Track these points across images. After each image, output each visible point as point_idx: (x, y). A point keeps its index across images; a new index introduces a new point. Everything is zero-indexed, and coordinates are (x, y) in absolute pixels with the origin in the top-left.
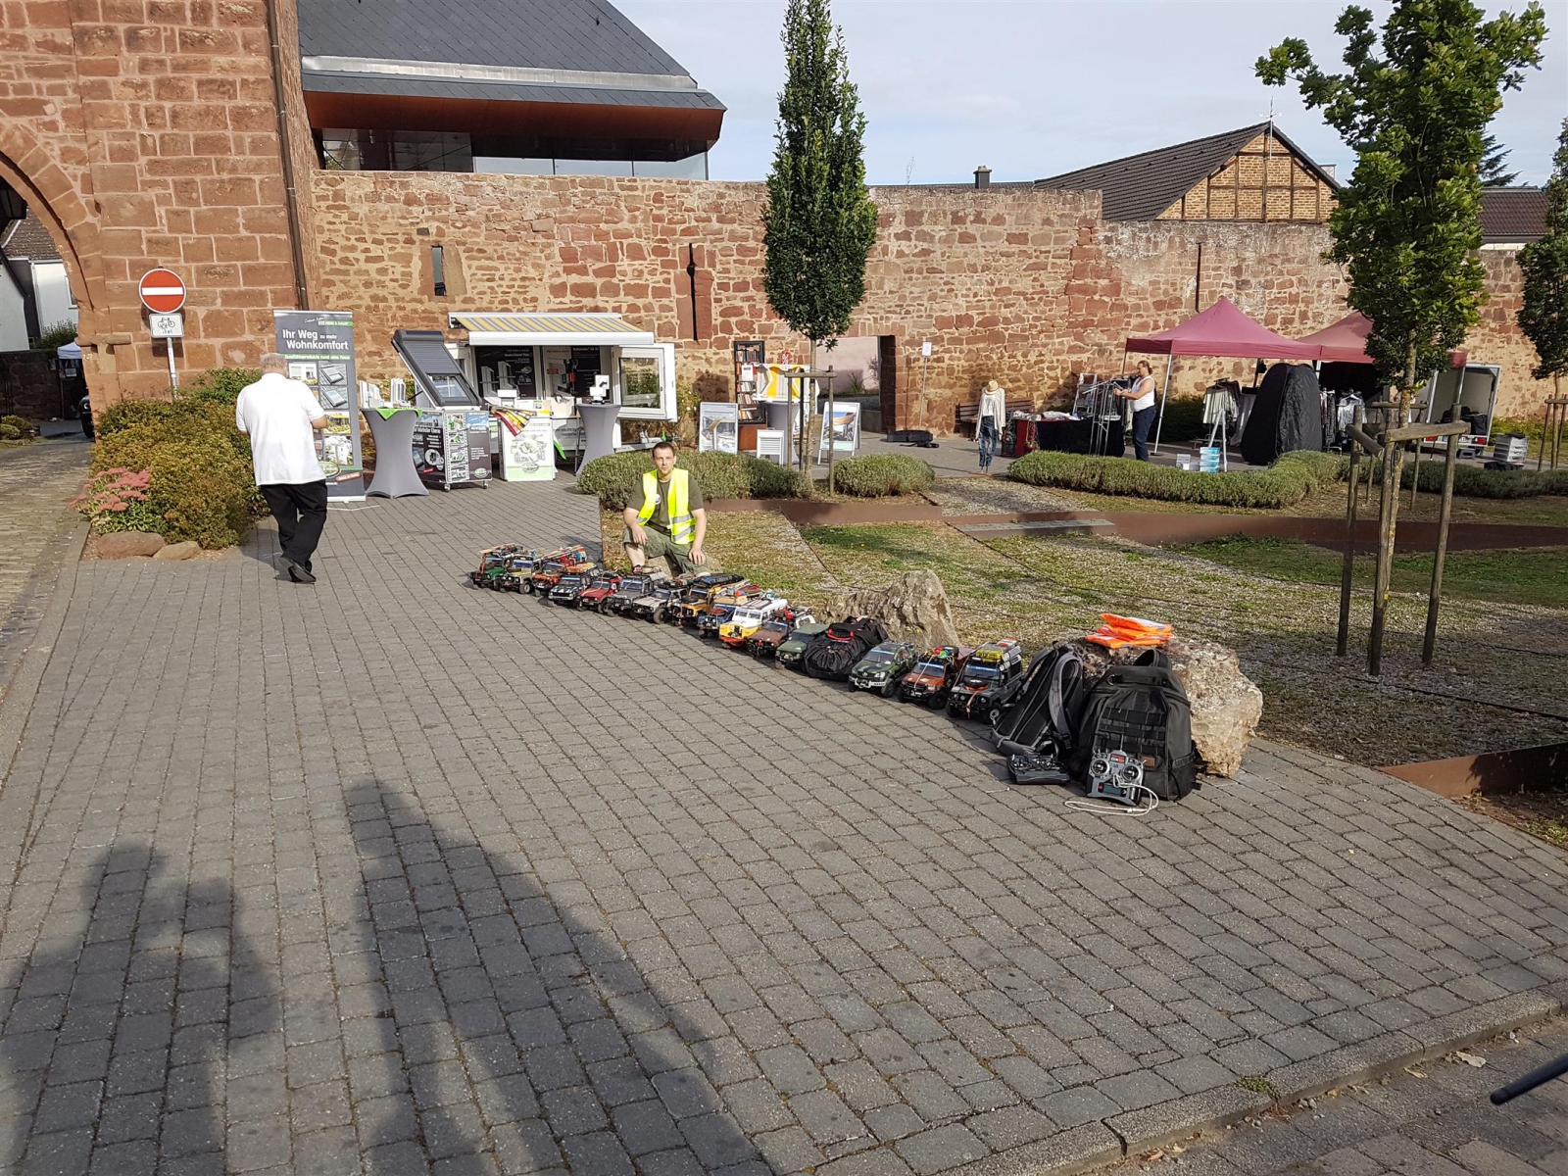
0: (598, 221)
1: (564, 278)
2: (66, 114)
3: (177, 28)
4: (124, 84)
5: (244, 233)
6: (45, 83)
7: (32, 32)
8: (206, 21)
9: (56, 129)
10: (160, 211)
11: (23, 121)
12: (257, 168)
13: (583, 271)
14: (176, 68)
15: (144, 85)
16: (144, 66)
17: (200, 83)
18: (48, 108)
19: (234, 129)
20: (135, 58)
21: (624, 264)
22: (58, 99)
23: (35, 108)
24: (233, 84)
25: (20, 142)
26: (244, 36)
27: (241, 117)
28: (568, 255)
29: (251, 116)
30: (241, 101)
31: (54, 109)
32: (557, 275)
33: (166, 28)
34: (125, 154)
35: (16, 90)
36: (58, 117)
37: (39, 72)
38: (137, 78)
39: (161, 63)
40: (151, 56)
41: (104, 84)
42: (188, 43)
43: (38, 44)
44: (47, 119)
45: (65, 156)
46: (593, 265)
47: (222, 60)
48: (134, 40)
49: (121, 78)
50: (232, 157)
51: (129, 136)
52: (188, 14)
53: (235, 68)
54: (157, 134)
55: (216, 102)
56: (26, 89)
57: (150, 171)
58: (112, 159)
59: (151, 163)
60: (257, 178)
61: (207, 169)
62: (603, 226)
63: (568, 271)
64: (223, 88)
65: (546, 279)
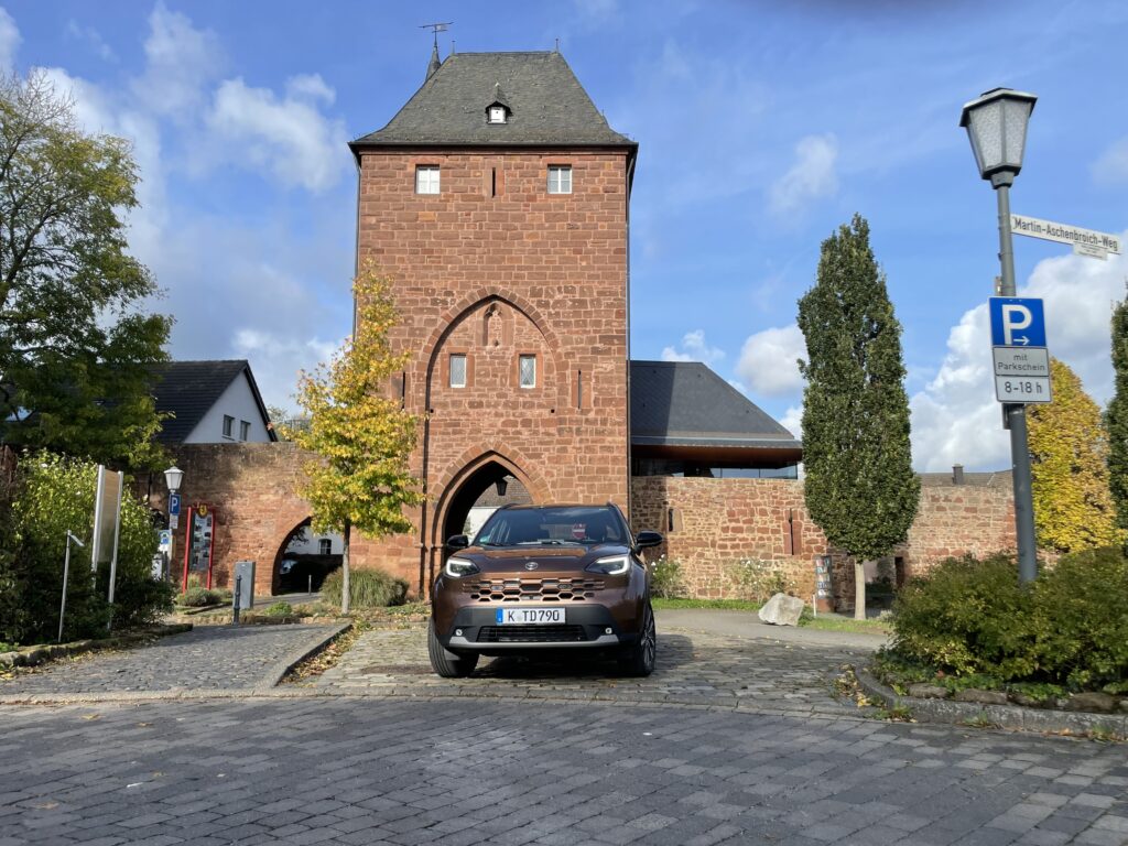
0: (746, 498)
1: (728, 524)
2: (549, 459)
3: (594, 427)
4: (573, 448)
6: (543, 447)
7: (541, 430)
8: (605, 424)
9: (544, 464)
11: (533, 461)
12: (619, 480)
13: (738, 521)
15: (580, 448)
16: (581, 441)
17: (601, 447)
18: (543, 456)
19: (612, 465)
20: (578, 438)
21: (757, 517)
22: (547, 453)
23: (538, 456)
24: (613, 447)
26: (619, 429)
27: (615, 460)
28: (731, 514)
29: (619, 459)
30: (616, 454)
31: (545, 456)
32: (725, 522)
33: (590, 427)
34: (571, 474)
35: (533, 450)
36: (546, 459)
37: (541, 443)
38: (578, 445)
39: (587, 440)
40: (584, 437)
41: (565, 448)
42: (598, 433)
43: (543, 433)
44: (542, 460)
45: (547, 473)
46: (742, 518)
47: (610, 439)
48: (579, 432)
49: (572, 446)
50: (610, 475)
51: (573, 467)
52: (599, 422)
53: (614, 442)
54: (583, 466)
55: (606, 454)
56: (536, 449)
57: (579, 480)
58: (565, 476)
59: (579, 477)
60: (618, 483)
61: (600, 480)
62: (748, 501)
63: (730, 521)
64: (609, 449)
65: (720, 525)
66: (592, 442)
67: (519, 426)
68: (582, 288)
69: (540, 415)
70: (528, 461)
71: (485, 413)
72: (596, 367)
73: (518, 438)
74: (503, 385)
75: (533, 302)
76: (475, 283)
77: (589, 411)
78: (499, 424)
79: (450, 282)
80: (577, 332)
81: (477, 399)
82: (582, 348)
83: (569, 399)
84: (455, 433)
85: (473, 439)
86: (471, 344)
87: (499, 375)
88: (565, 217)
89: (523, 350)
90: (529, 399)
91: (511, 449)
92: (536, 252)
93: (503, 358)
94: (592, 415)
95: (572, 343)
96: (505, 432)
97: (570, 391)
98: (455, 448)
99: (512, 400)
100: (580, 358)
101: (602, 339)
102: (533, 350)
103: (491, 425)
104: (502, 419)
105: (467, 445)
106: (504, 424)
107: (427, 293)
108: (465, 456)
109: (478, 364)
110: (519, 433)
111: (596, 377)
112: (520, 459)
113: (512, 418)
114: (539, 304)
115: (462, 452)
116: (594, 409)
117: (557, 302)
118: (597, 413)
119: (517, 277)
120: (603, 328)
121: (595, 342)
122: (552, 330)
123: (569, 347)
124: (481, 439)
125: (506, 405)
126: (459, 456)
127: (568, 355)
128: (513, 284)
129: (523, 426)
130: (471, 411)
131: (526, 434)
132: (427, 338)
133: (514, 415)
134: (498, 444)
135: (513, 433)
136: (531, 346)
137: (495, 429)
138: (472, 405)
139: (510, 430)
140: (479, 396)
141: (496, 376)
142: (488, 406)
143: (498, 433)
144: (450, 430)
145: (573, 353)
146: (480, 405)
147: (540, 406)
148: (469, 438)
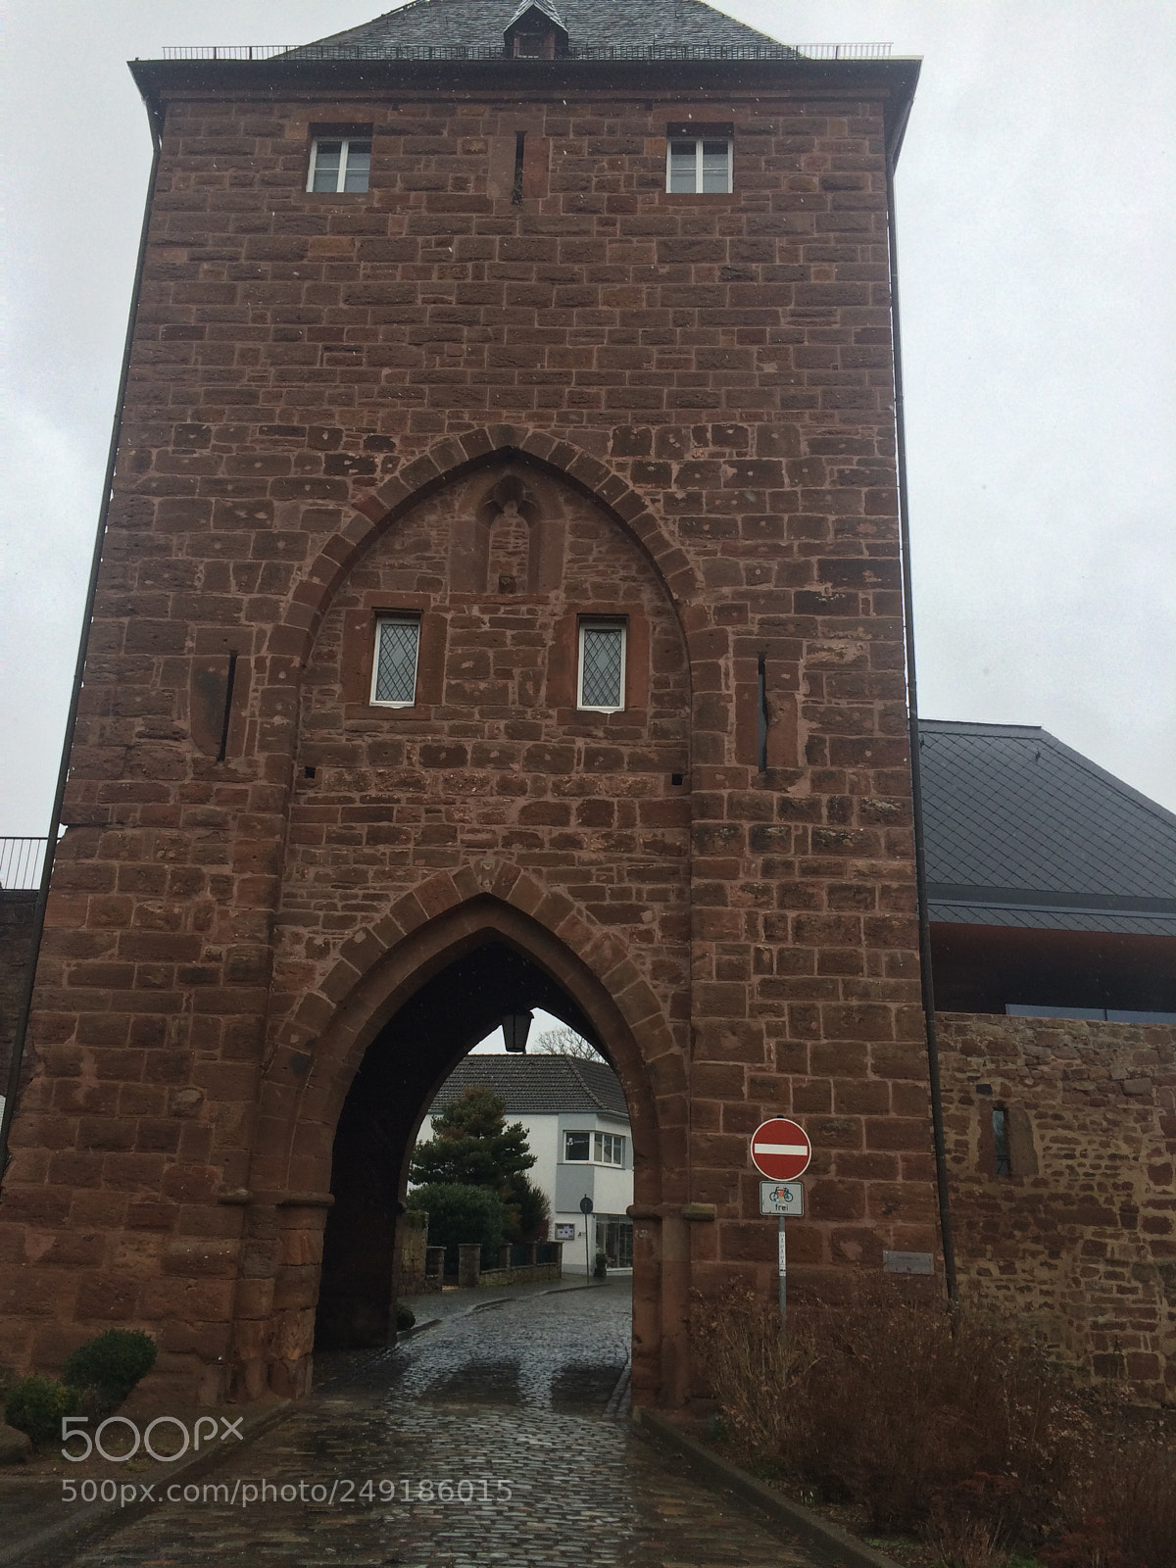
2: (665, 923)
3: (810, 827)
4: (743, 888)
5: (873, 1077)
6: (647, 887)
7: (641, 833)
8: (844, 819)
9: (651, 941)
10: (770, 1043)
11: (614, 930)
12: (894, 993)
14: (807, 871)
15: (766, 890)
16: (768, 869)
17: (832, 890)
18: (647, 916)
19: (870, 946)
20: (759, 860)
22: (657, 906)
23: (631, 914)
24: (871, 891)
25: (607, 952)
26: (888, 834)
27: (878, 932)
29: (891, 929)
30: (880, 912)
31: (652, 917)
33: (797, 827)
35: (614, 895)
36: (655, 926)
37: (639, 875)
38: (759, 881)
39: (788, 865)
40: (777, 857)
41: (720, 889)
42: (822, 844)
43: (646, 845)
44: (642, 927)
45: (657, 972)
47: (861, 863)
48: (759, 840)
49: (740, 882)
50: (865, 979)
51: (745, 949)
52: (825, 812)
53: (875, 873)
54: (775, 948)
55: (849, 912)
56: (625, 893)
57: (762, 993)
58: (719, 976)
59: (764, 983)
60: (893, 1006)
61: (832, 994)
64: (859, 896)
66: (805, 872)
67: (573, 820)
68: (764, 434)
69: (637, 790)
70: (599, 930)
71: (471, 781)
72: (812, 650)
73: (569, 860)
74: (526, 700)
75: (621, 467)
76: (456, 415)
77: (792, 778)
78: (513, 814)
79: (382, 413)
80: (750, 552)
81: (448, 741)
82: (769, 595)
83: (729, 743)
84: (375, 838)
85: (432, 859)
86: (435, 584)
87: (517, 671)
88: (715, 253)
89: (588, 603)
90: (605, 744)
91: (546, 889)
92: (630, 340)
93: (529, 624)
94: (799, 791)
95: (736, 582)
96: (533, 841)
97: (732, 717)
98: (375, 886)
99: (554, 743)
100: (762, 622)
101: (827, 571)
102: (620, 604)
103: (487, 819)
104: (522, 801)
105: (409, 877)
106: (528, 814)
107: (317, 443)
108: (402, 909)
109: (455, 642)
110: (573, 842)
111: (813, 680)
112: (574, 922)
113: (550, 798)
114: (640, 474)
115: (395, 897)
116: (810, 770)
117: (689, 469)
118: (818, 782)
119: (578, 401)
120: (830, 538)
121: (807, 579)
122: (676, 545)
123: (726, 590)
124: (453, 859)
125: (534, 759)
126: (386, 908)
127: (725, 612)
128: (564, 418)
129: (586, 823)
130: (428, 775)
131: (592, 847)
132: (309, 562)
133: (557, 788)
134: (508, 876)
135: (554, 843)
136: (613, 591)
137: (500, 830)
138: (431, 757)
139: (546, 832)
140: (455, 731)
141: (508, 675)
142: (482, 760)
143: (508, 842)
144: (362, 829)
145: (741, 609)
146: (456, 757)
147: (638, 763)
148: (418, 855)
